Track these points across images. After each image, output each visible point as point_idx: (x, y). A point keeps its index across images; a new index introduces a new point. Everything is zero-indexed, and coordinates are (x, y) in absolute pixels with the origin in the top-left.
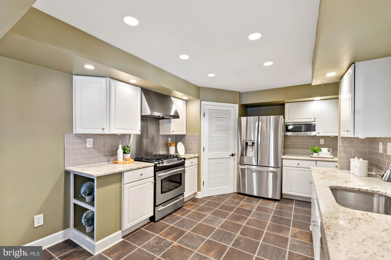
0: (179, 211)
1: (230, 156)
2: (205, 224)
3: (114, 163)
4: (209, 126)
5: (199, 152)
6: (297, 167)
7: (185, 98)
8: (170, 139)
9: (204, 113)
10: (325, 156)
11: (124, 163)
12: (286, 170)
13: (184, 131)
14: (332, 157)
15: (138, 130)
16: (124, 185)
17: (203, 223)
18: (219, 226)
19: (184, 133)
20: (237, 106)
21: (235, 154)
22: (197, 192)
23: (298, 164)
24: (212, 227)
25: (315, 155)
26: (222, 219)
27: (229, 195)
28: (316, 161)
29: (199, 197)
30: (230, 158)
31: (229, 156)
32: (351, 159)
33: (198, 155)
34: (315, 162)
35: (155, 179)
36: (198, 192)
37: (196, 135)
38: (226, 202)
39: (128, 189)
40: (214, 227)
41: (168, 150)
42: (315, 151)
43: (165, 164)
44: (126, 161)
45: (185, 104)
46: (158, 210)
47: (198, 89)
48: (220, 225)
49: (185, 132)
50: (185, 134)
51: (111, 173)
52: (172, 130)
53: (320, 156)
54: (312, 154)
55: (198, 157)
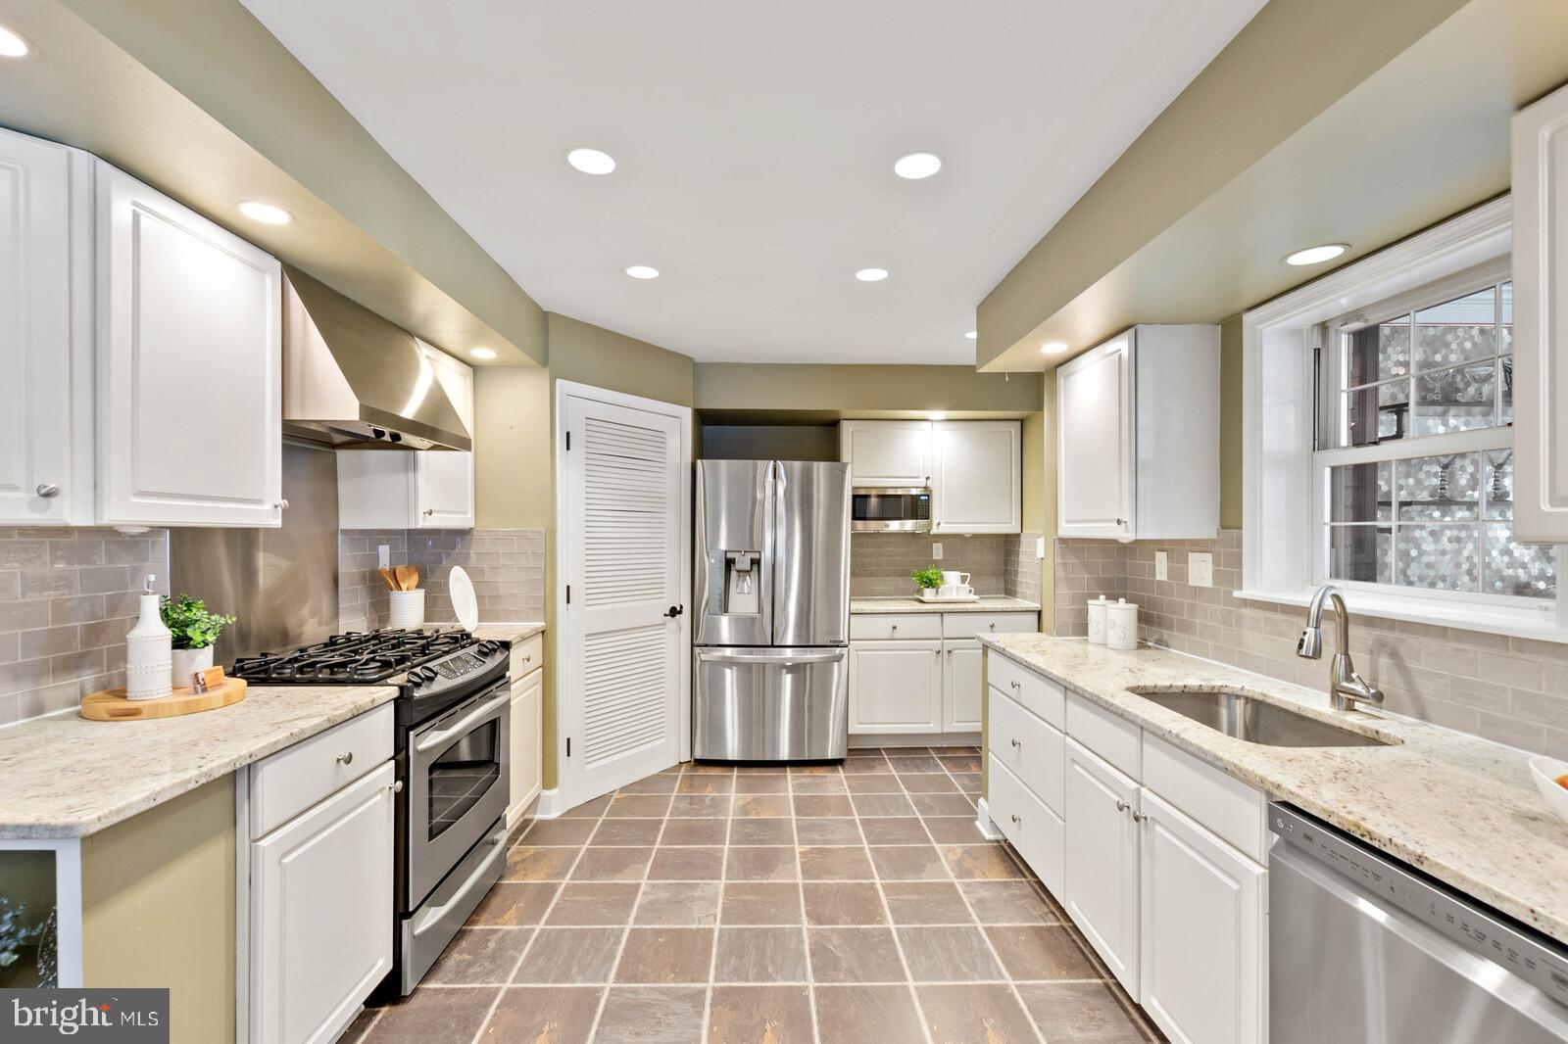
0: (495, 902)
1: (665, 615)
2: (657, 926)
3: (106, 717)
4: (589, 490)
5: (548, 610)
6: (888, 637)
7: (483, 354)
8: (384, 551)
9: (568, 434)
10: (954, 597)
11: (188, 710)
12: (857, 650)
13: (465, 513)
14: (973, 597)
15: (267, 507)
16: (260, 843)
17: (648, 927)
18: (715, 916)
19: (463, 520)
20: (686, 414)
21: (681, 607)
22: (539, 796)
23: (894, 628)
24: (692, 930)
25: (929, 594)
26: (710, 884)
27: (667, 775)
28: (942, 613)
29: (549, 813)
30: (664, 624)
31: (660, 618)
32: (1089, 602)
33: (543, 624)
34: (937, 618)
35: (402, 772)
36: (547, 793)
37: (533, 532)
38: (673, 807)
39: (280, 863)
40: (702, 926)
41: (381, 606)
42: (930, 583)
43: (441, 684)
44: (204, 690)
45: (469, 381)
46: (417, 932)
47: (545, 320)
48: (719, 911)
49: (469, 516)
50: (471, 524)
51: (192, 786)
52: (423, 507)
53: (940, 598)
54: (920, 592)
55: (543, 632)
